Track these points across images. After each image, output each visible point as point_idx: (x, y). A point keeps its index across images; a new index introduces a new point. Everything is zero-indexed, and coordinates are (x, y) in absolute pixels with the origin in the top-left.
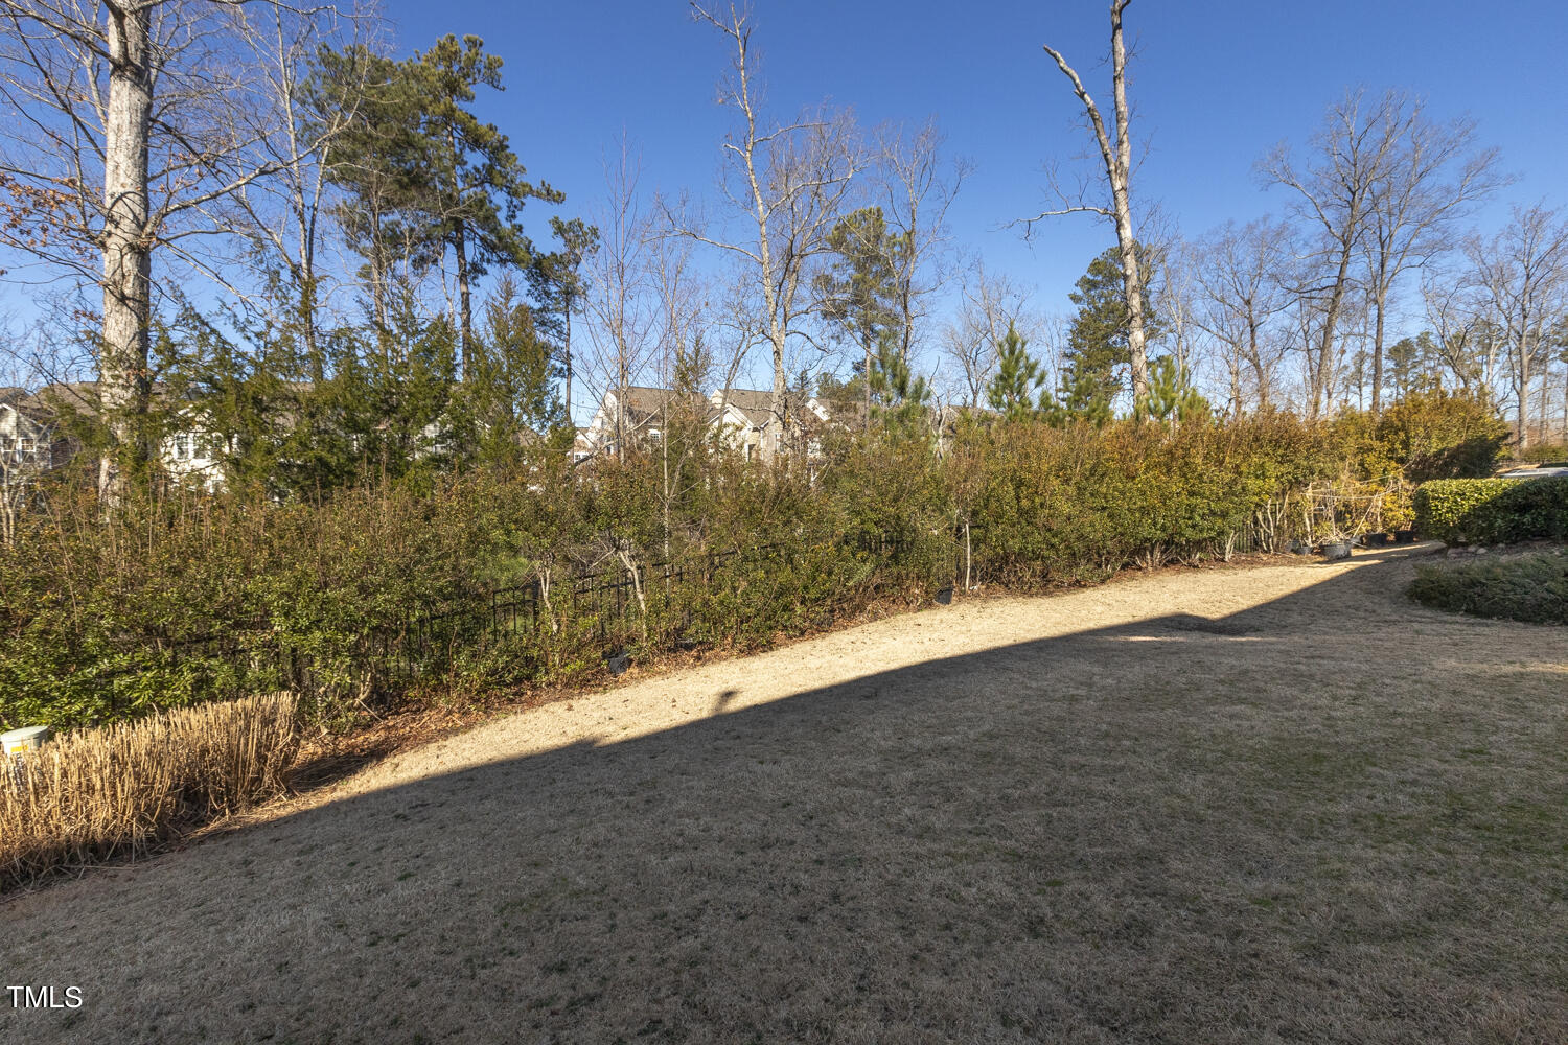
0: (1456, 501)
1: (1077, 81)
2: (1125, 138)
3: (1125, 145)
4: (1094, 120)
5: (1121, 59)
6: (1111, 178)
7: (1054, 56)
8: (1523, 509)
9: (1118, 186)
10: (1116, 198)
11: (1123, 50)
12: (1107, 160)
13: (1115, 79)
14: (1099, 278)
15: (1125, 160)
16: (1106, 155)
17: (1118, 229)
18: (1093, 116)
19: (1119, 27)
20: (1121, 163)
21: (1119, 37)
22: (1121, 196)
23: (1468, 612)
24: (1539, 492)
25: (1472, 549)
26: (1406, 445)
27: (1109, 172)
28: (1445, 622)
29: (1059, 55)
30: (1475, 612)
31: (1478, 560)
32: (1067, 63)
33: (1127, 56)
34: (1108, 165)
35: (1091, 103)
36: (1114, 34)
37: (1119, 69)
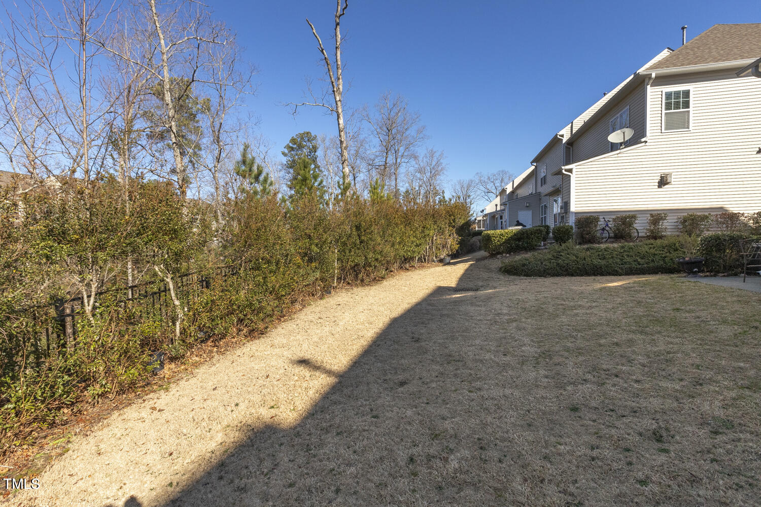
0: (500, 238)
1: (321, 42)
2: (341, 77)
3: (341, 80)
4: (328, 64)
5: (339, 39)
6: (334, 94)
7: (311, 26)
8: (519, 239)
9: (338, 99)
10: (337, 104)
11: (340, 36)
12: (333, 85)
13: (336, 48)
14: (295, 146)
15: (341, 87)
16: (333, 82)
17: (338, 119)
18: (327, 62)
19: (338, 24)
20: (339, 88)
21: (338, 29)
22: (339, 103)
23: (525, 275)
24: (523, 234)
25: (504, 255)
26: (454, 221)
27: (334, 91)
28: (522, 279)
29: (313, 26)
30: (527, 275)
31: (519, 258)
32: (316, 32)
33: (341, 39)
34: (333, 87)
35: (326, 56)
36: (336, 27)
37: (338, 44)
